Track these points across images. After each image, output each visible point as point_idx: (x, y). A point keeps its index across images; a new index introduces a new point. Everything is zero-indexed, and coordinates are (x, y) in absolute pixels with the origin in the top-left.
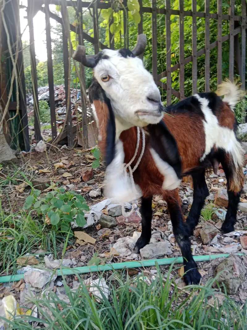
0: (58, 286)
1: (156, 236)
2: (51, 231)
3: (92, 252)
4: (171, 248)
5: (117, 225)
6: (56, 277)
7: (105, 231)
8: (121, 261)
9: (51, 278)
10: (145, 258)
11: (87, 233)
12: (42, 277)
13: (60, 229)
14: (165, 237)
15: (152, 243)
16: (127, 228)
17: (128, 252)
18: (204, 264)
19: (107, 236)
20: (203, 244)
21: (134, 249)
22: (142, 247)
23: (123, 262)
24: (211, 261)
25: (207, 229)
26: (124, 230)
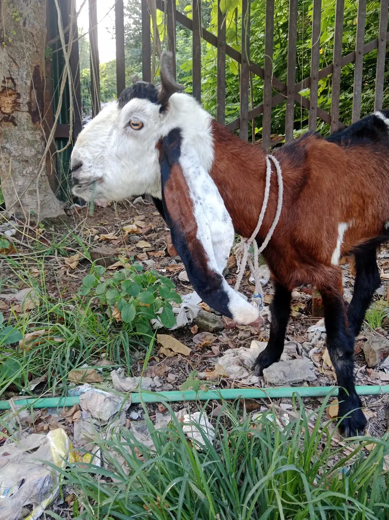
0: (132, 419)
1: (289, 349)
2: (121, 332)
3: (185, 368)
4: (313, 370)
5: (223, 328)
6: (129, 405)
7: (205, 336)
8: (232, 386)
9: (122, 406)
10: (271, 384)
11: (177, 338)
12: (108, 404)
13: (135, 330)
14: (304, 353)
15: (282, 361)
16: (241, 334)
17: (243, 373)
18: (370, 399)
19: (209, 345)
20: (367, 367)
21: (253, 369)
22: (266, 367)
23: (235, 388)
24: (383, 395)
25: (376, 342)
26: (235, 337)
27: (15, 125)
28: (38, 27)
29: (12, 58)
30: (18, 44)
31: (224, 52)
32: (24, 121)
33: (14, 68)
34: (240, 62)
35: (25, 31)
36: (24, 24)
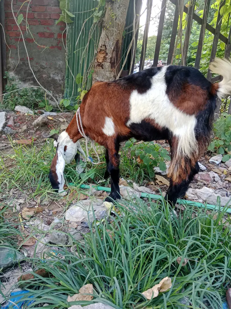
11: (166, 178)
16: (199, 183)
27: (103, 68)
28: (122, 21)
29: (107, 36)
30: (111, 29)
31: (218, 37)
32: (107, 67)
33: (107, 40)
34: (226, 44)
35: (116, 23)
36: (116, 19)
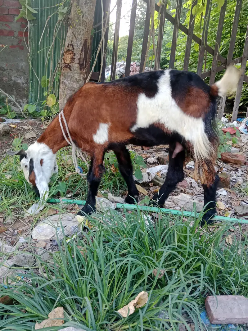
1: (200, 199)
7: (157, 188)
12: (105, 205)
28: (90, 18)
31: (191, 38)
34: (200, 45)
35: (83, 21)
36: (83, 16)
